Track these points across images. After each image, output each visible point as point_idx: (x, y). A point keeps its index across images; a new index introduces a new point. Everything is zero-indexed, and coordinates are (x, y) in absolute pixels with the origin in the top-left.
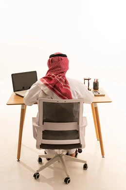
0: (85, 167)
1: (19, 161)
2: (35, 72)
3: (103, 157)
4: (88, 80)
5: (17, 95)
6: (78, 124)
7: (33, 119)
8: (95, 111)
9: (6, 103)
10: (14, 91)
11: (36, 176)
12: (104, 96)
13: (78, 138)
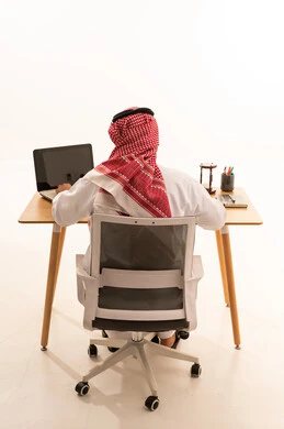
0: (195, 371)
1: (44, 349)
2: (89, 146)
3: (237, 348)
4: (211, 168)
5: (44, 198)
6: (182, 274)
7: (79, 257)
8: (224, 241)
9: (18, 218)
10: (39, 190)
11: (82, 389)
12: (245, 207)
13: (181, 306)
